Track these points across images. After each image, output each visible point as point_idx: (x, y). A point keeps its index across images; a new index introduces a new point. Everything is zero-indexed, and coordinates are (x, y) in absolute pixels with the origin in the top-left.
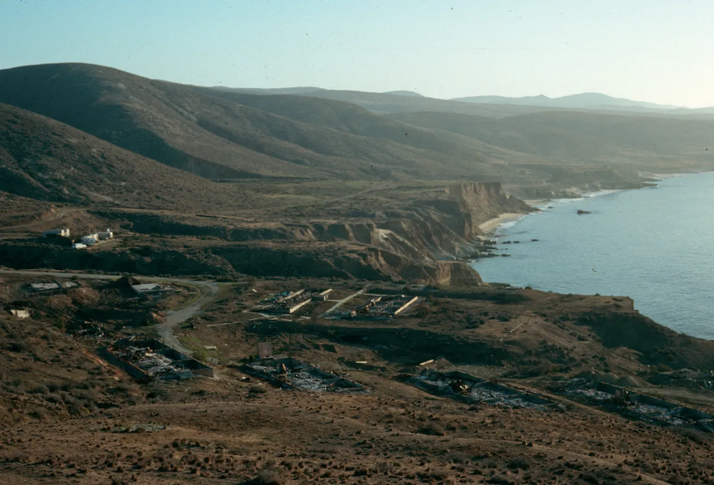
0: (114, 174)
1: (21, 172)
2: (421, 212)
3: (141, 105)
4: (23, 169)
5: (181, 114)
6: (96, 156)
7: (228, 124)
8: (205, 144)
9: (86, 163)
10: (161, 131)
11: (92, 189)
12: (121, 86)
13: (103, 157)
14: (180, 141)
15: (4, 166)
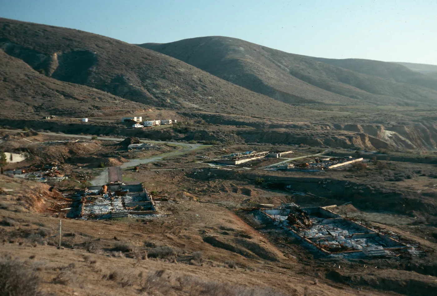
0: (205, 92)
1: (142, 88)
2: (426, 123)
3: (252, 60)
4: (144, 86)
5: (280, 67)
6: (195, 80)
7: (310, 73)
8: (290, 84)
9: (188, 84)
10: (261, 75)
11: (187, 100)
12: (242, 49)
13: (200, 81)
14: (273, 81)
15: (131, 84)
